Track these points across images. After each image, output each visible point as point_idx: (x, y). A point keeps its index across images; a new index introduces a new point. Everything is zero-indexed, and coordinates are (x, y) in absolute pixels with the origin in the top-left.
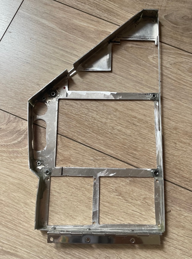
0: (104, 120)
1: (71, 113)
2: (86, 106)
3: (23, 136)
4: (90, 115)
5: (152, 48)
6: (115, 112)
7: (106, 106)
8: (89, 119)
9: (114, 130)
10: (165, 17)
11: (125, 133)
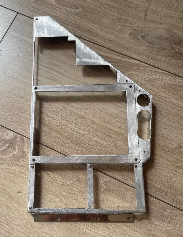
0: (82, 132)
1: (52, 124)
2: (66, 118)
3: (8, 144)
4: (69, 127)
5: (129, 66)
6: (93, 124)
7: (84, 118)
8: (68, 130)
9: (91, 141)
10: (141, 37)
11: (101, 144)
